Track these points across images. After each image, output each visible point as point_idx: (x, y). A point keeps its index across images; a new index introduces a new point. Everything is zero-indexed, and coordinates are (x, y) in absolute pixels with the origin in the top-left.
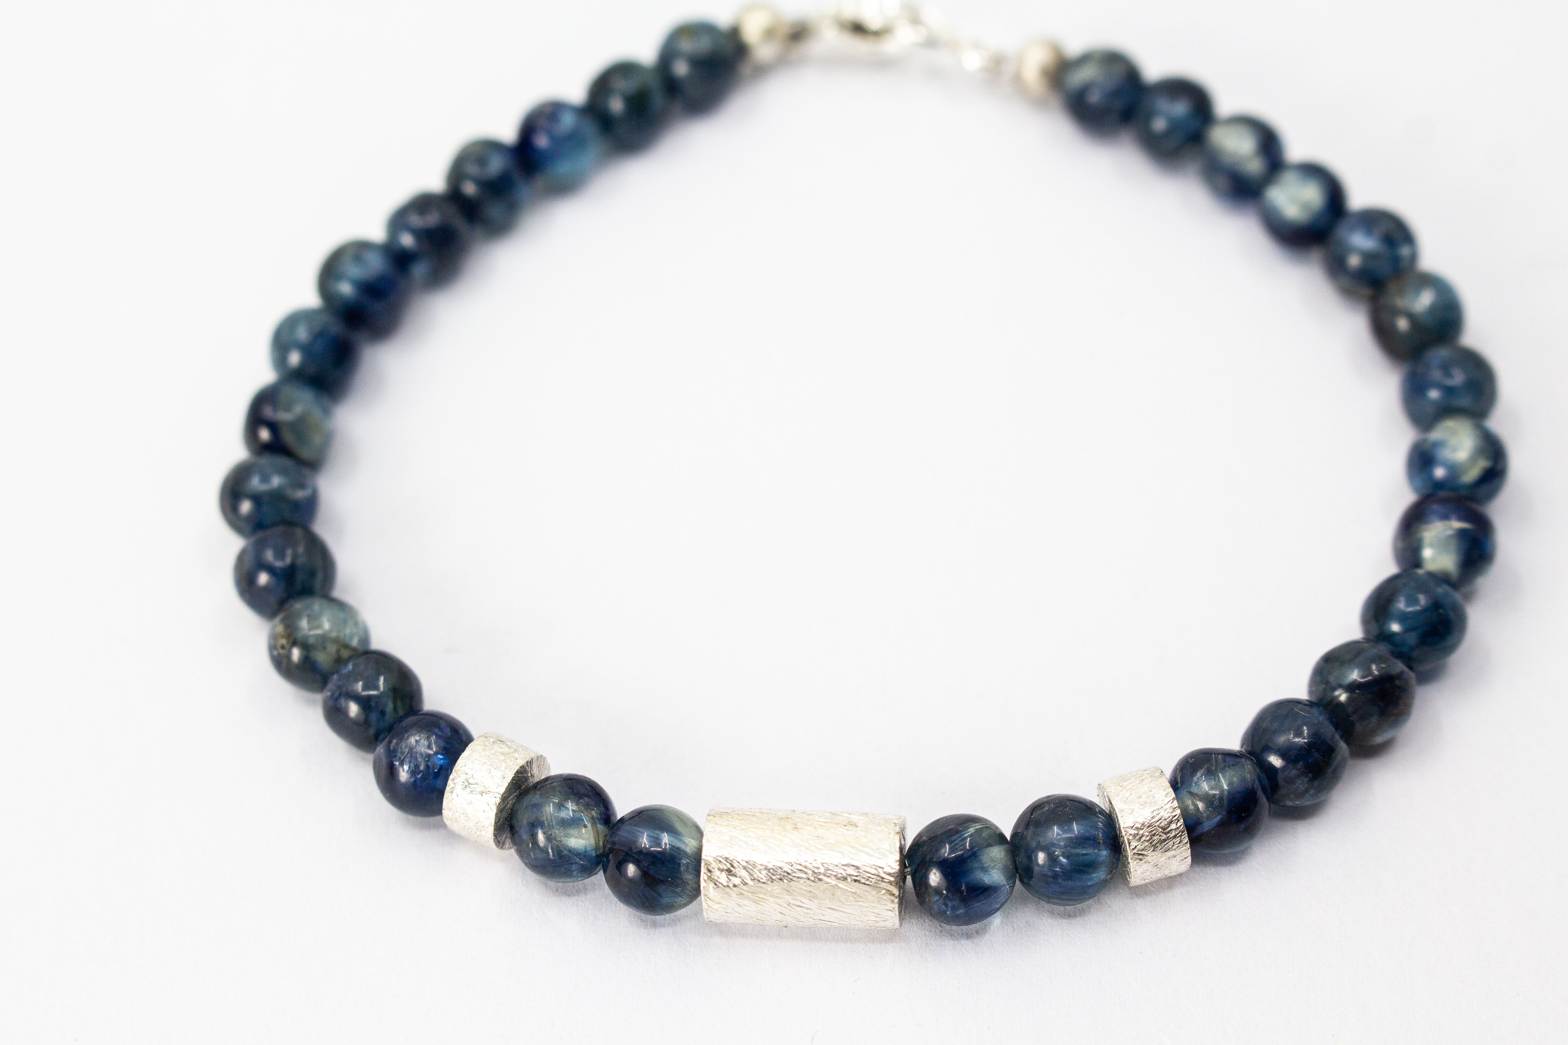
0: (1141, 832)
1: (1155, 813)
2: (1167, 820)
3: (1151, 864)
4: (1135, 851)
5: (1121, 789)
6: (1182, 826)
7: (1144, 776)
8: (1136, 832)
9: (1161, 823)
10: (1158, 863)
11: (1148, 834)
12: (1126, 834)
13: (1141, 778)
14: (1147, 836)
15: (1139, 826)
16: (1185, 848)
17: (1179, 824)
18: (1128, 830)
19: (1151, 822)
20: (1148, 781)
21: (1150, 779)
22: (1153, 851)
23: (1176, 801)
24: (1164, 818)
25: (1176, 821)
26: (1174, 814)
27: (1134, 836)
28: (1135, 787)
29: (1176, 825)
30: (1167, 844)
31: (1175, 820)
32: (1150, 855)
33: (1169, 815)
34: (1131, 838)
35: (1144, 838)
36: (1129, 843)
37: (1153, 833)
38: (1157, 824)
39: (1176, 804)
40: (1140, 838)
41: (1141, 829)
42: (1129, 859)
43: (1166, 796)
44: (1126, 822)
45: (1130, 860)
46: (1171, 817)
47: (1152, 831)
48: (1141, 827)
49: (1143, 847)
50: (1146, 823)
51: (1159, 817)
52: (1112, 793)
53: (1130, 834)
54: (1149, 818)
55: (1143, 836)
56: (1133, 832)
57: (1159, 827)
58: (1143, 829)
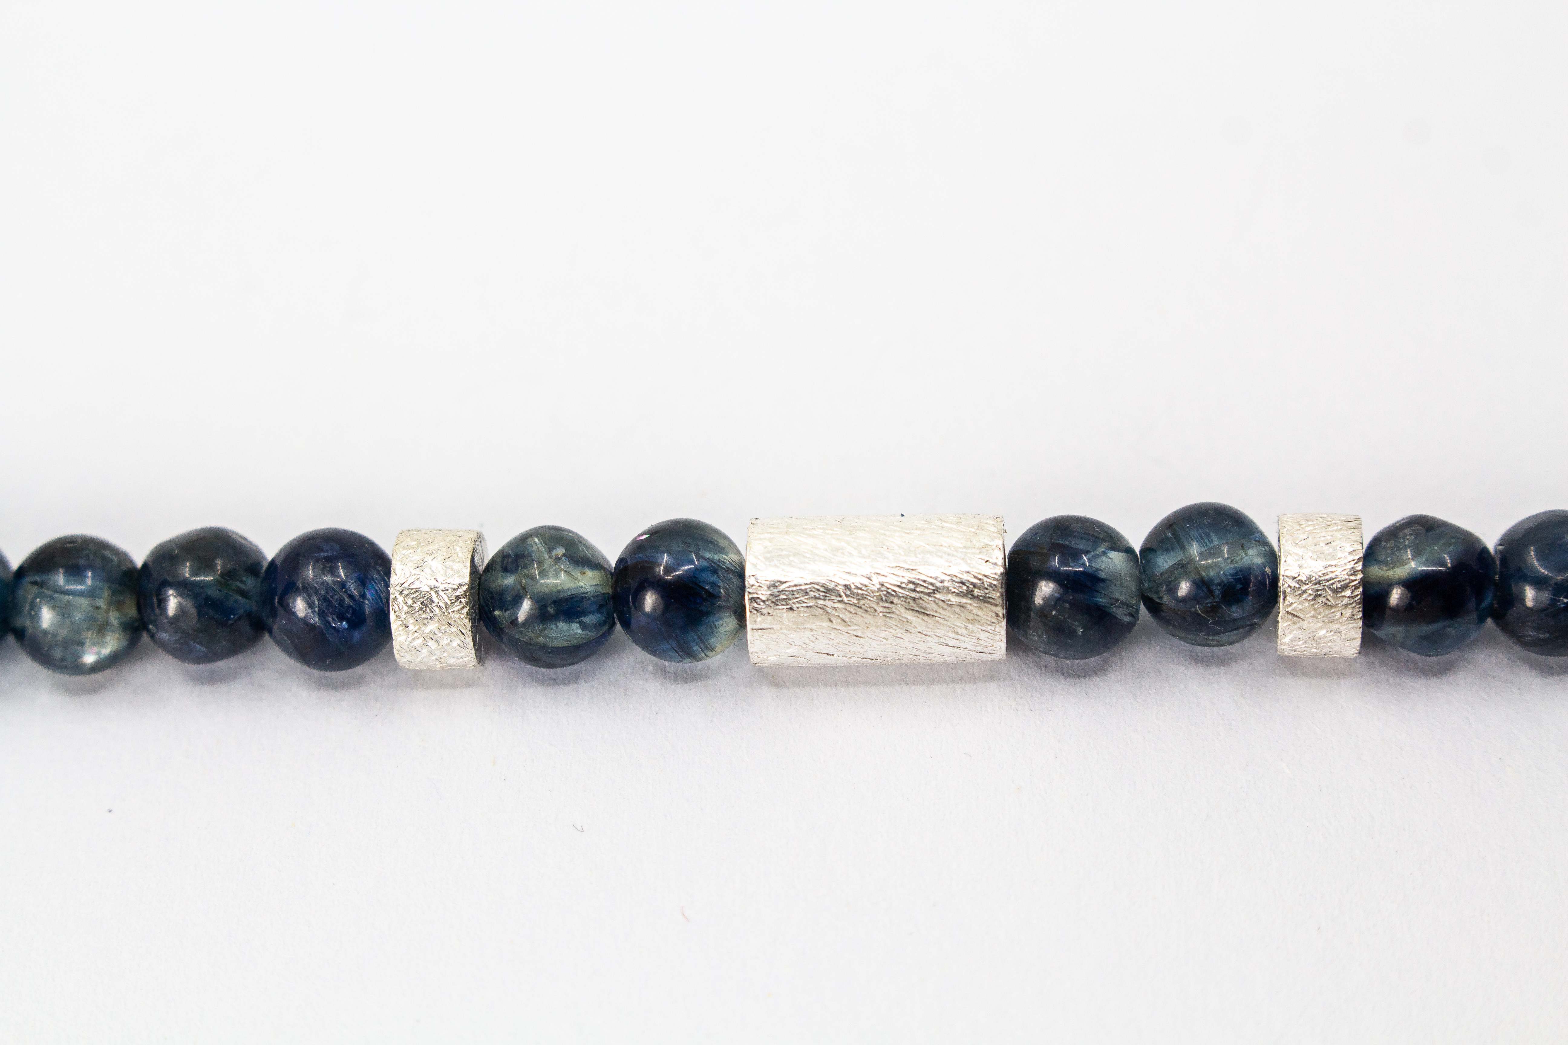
0: (1304, 587)
1: (1330, 569)
2: (1341, 584)
3: (1306, 632)
4: (1289, 609)
5: (1298, 527)
6: (1359, 597)
7: (1334, 522)
8: (1297, 586)
9: (1332, 584)
10: (1315, 633)
11: (1311, 592)
12: (1283, 585)
13: (1329, 523)
14: (1310, 595)
15: (1304, 579)
16: (1355, 625)
17: (1356, 593)
18: (1287, 579)
19: (1321, 579)
20: (1336, 528)
21: (1339, 527)
22: (1313, 616)
23: (1361, 563)
24: (1338, 580)
25: (1353, 588)
26: (1353, 578)
27: (1293, 589)
28: (1315, 531)
29: (1352, 593)
30: (1333, 612)
31: (1352, 586)
32: (1308, 620)
33: (1347, 577)
34: (1288, 590)
35: (1305, 596)
36: (1285, 597)
37: (1319, 593)
38: (1327, 584)
39: (1359, 566)
40: (1300, 595)
41: (1305, 584)
42: (1280, 617)
43: (1350, 553)
44: (1288, 569)
45: (1280, 619)
46: (1348, 581)
47: (1318, 590)
48: (1306, 581)
49: (1300, 607)
50: (1314, 579)
51: (1333, 575)
52: (1285, 530)
53: (1289, 586)
54: (1320, 574)
55: (1304, 592)
56: (1293, 584)
57: (1329, 588)
58: (1307, 584)
